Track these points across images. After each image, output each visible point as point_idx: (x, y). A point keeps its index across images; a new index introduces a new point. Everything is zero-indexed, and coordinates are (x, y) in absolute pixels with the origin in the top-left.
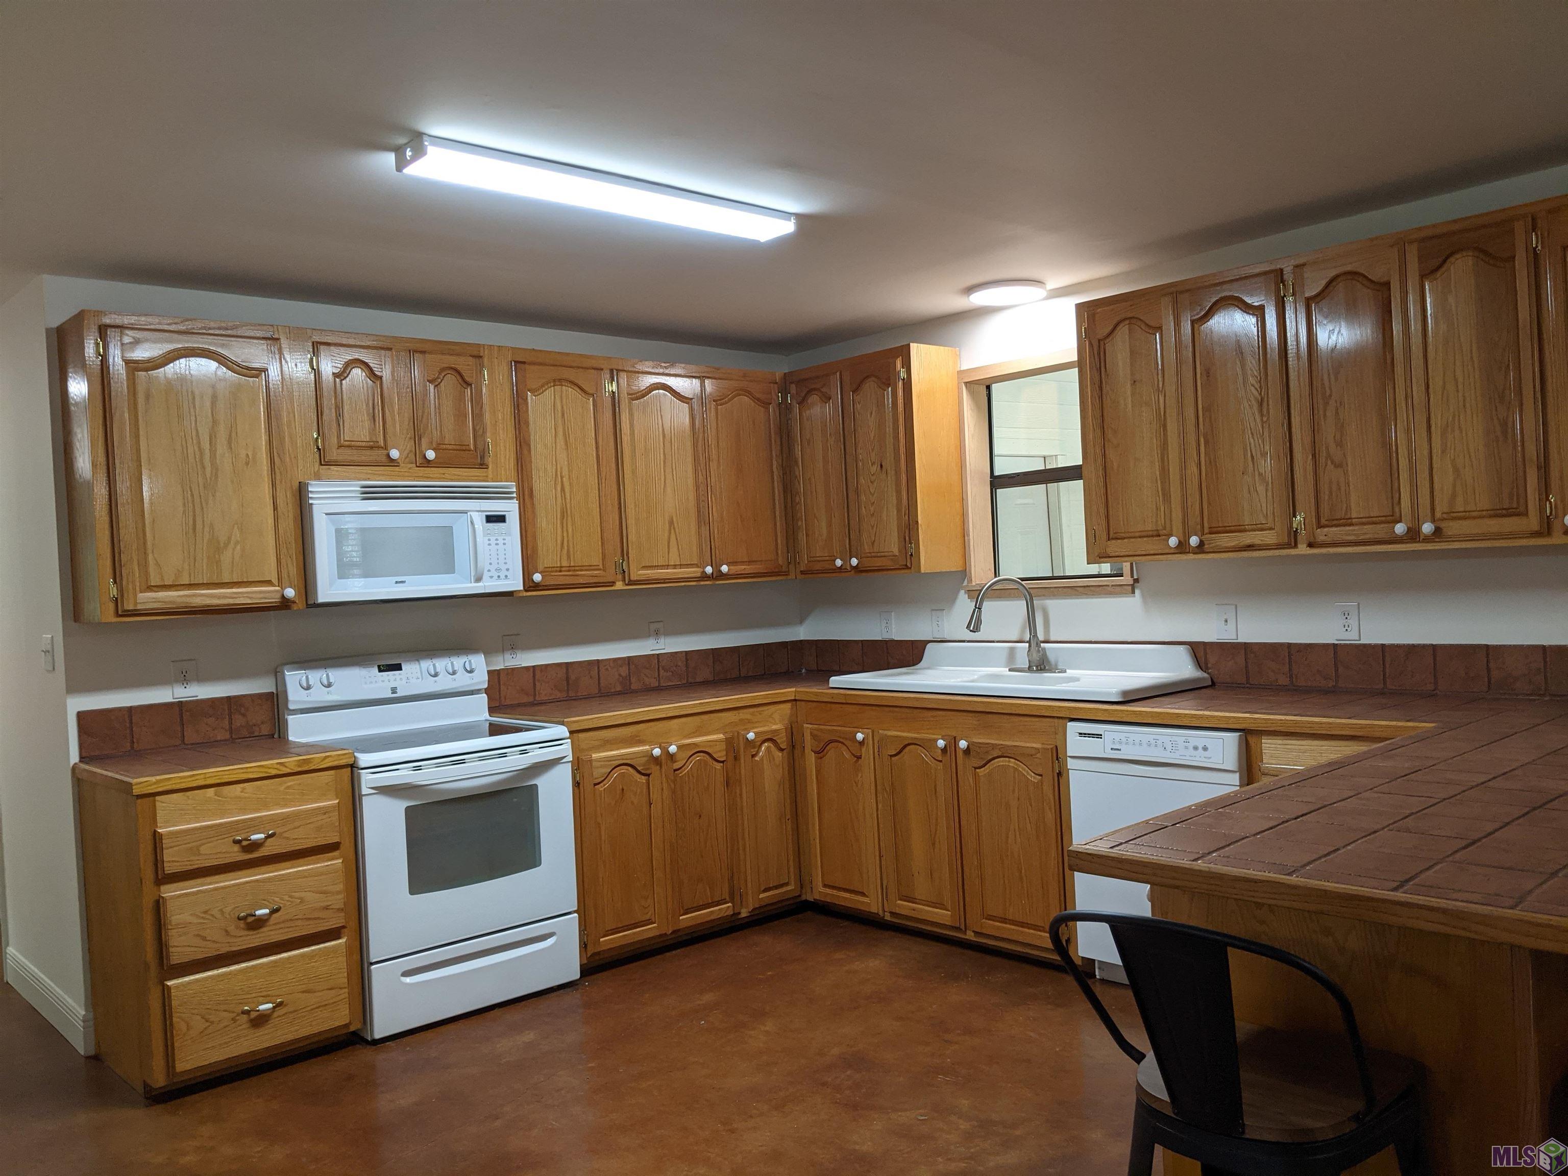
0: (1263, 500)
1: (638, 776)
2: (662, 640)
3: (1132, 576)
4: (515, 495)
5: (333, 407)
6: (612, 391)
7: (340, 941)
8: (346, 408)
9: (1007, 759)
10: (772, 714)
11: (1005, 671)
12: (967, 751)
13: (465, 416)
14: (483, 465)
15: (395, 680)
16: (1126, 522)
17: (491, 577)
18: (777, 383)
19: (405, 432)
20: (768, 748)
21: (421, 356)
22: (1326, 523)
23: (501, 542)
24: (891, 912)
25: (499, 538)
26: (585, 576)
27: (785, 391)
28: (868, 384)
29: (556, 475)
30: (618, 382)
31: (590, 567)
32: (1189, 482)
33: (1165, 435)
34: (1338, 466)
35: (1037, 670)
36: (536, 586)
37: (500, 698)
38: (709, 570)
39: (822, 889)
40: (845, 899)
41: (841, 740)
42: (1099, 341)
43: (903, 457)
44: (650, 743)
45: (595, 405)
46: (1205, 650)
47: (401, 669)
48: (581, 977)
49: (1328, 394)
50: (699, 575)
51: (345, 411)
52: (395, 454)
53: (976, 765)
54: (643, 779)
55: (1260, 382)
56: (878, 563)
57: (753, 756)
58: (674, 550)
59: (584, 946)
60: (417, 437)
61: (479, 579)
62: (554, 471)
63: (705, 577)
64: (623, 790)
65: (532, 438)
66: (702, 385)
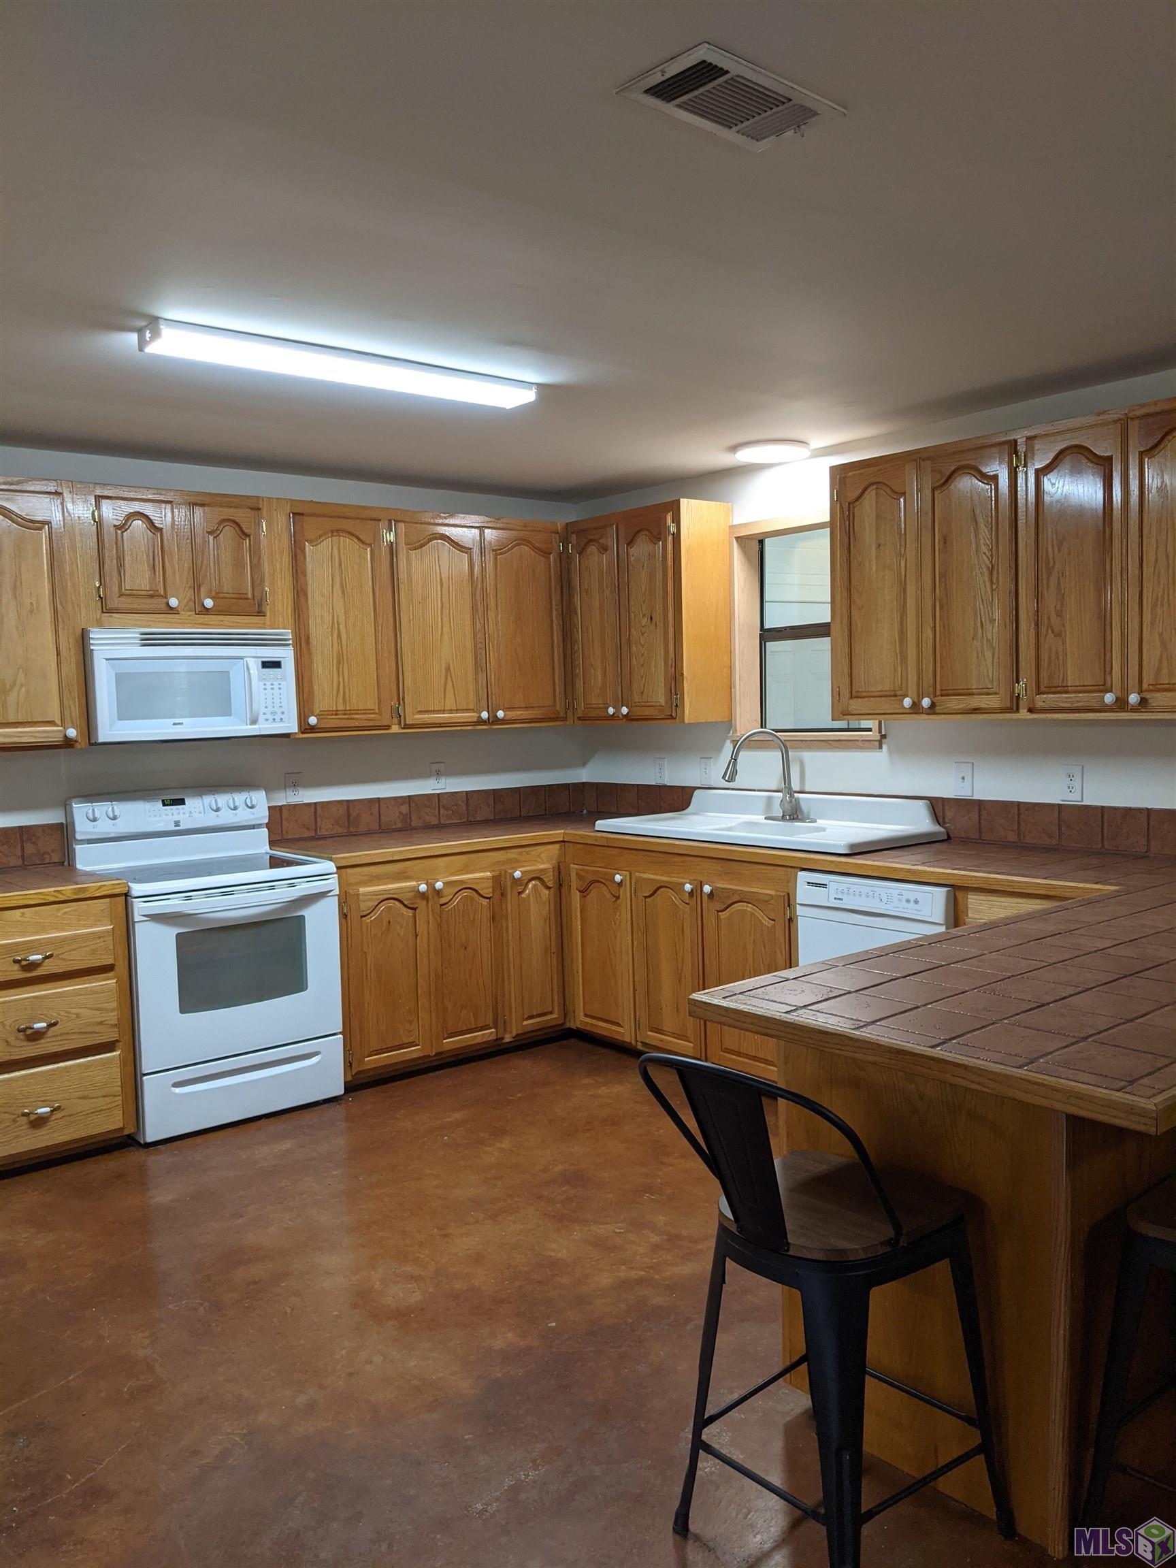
0: (990, 666)
1: (405, 909)
2: (443, 780)
3: (880, 731)
4: (291, 642)
5: (115, 557)
6: (390, 541)
7: (115, 1053)
8: (127, 558)
9: (745, 904)
10: (539, 855)
11: (761, 819)
12: (711, 895)
13: (243, 566)
14: (260, 613)
15: (179, 814)
16: (866, 681)
17: (267, 720)
18: (558, 533)
19: (185, 581)
20: (535, 886)
21: (201, 509)
22: (1045, 689)
23: (276, 686)
24: (642, 1042)
25: (274, 683)
26: (361, 719)
27: (565, 541)
28: (640, 538)
29: (333, 623)
30: (395, 532)
31: (365, 711)
32: (924, 645)
33: (905, 599)
34: (1058, 635)
35: (790, 819)
36: (312, 729)
37: (282, 832)
38: (485, 715)
39: (583, 1018)
40: (602, 1028)
41: (604, 881)
42: (849, 504)
43: (671, 610)
44: (418, 879)
45: (372, 555)
46: (943, 805)
47: (184, 804)
48: (345, 1093)
49: (1051, 564)
50: (475, 720)
51: (126, 562)
52: (174, 602)
53: (718, 909)
54: (410, 913)
55: (991, 550)
56: (646, 712)
57: (520, 893)
58: (450, 694)
59: (348, 1064)
60: (196, 586)
61: (254, 722)
62: (331, 619)
63: (480, 721)
64: (389, 922)
65: (309, 587)
66: (482, 534)
